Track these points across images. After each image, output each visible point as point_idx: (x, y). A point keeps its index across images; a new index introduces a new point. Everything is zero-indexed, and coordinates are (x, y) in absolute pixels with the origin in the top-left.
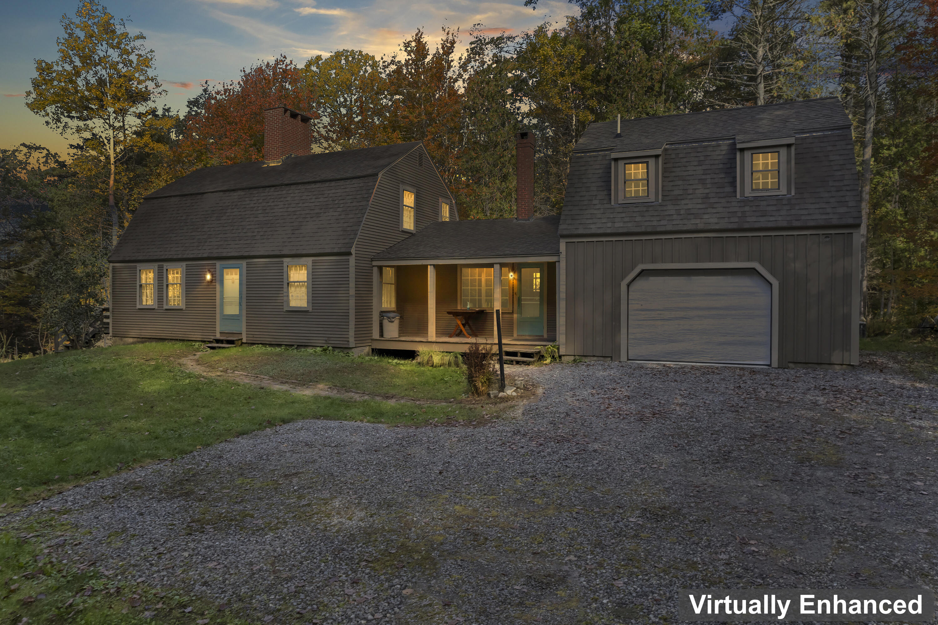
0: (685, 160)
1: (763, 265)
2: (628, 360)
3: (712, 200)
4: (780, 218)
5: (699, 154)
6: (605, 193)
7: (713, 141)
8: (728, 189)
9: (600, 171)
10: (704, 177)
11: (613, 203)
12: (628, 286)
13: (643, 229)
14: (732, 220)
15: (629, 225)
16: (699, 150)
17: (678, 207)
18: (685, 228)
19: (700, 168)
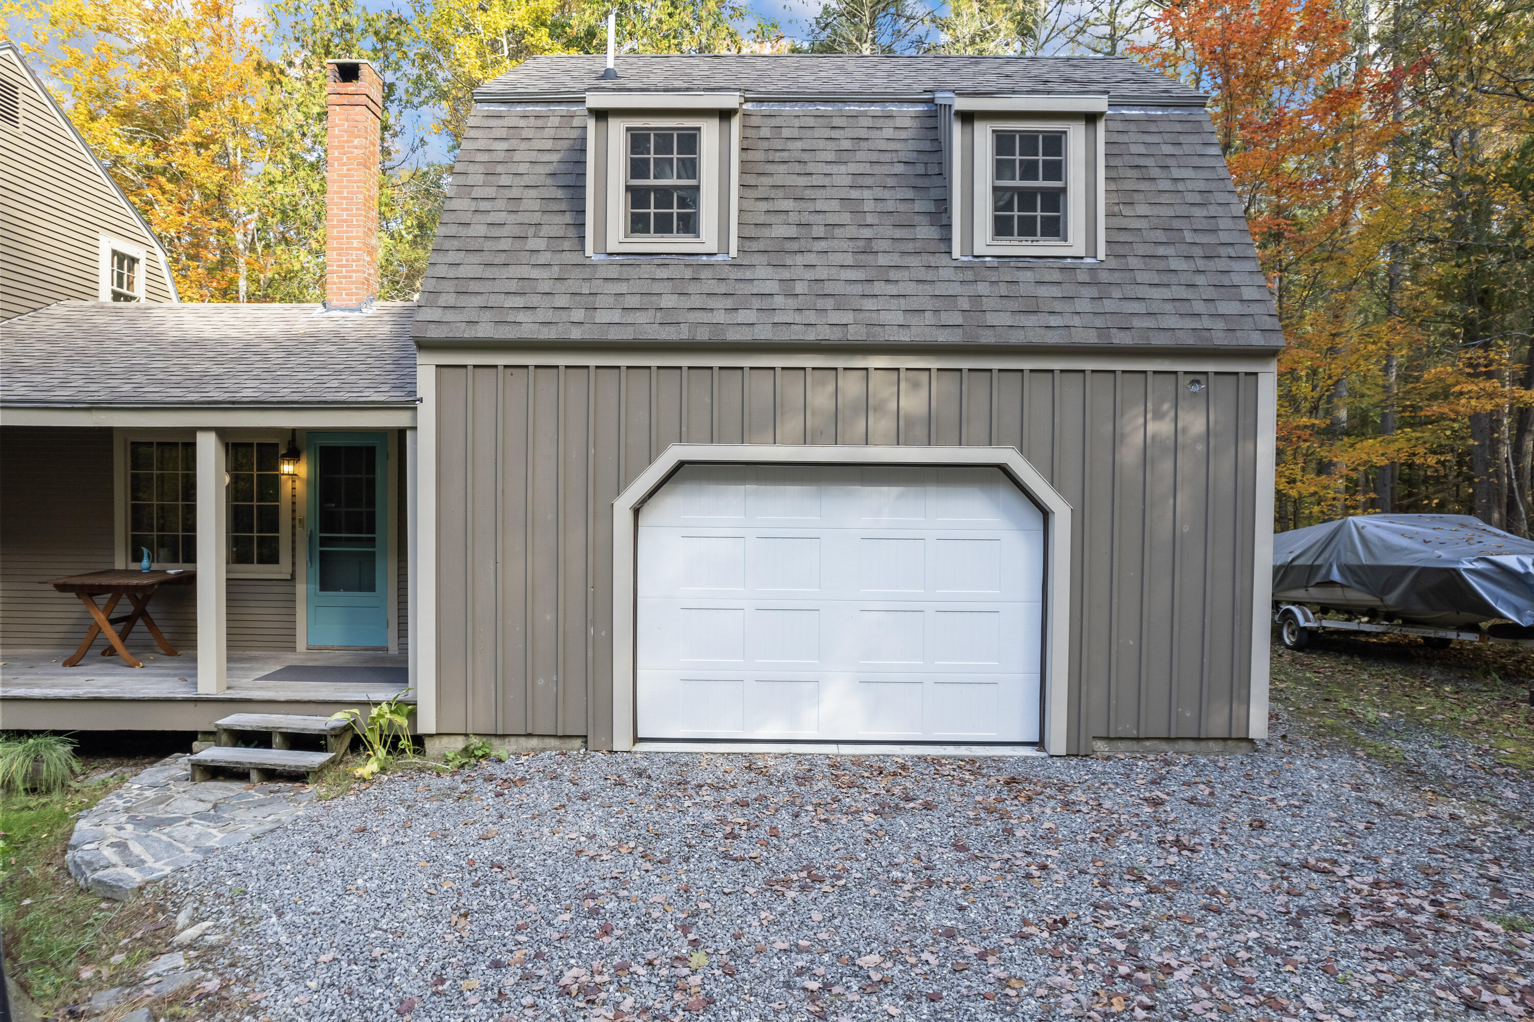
0: (799, 145)
1: (1029, 458)
2: (637, 740)
3: (882, 260)
4: (1077, 321)
5: (835, 134)
6: (568, 218)
7: (873, 102)
8: (926, 232)
9: (555, 157)
10: (854, 194)
11: (589, 251)
12: (636, 511)
13: (682, 334)
14: (946, 318)
15: (641, 318)
16: (836, 122)
17: (786, 274)
18: (811, 336)
19: (843, 169)
